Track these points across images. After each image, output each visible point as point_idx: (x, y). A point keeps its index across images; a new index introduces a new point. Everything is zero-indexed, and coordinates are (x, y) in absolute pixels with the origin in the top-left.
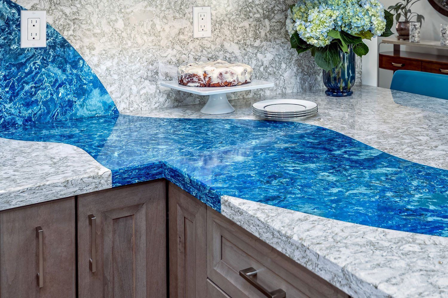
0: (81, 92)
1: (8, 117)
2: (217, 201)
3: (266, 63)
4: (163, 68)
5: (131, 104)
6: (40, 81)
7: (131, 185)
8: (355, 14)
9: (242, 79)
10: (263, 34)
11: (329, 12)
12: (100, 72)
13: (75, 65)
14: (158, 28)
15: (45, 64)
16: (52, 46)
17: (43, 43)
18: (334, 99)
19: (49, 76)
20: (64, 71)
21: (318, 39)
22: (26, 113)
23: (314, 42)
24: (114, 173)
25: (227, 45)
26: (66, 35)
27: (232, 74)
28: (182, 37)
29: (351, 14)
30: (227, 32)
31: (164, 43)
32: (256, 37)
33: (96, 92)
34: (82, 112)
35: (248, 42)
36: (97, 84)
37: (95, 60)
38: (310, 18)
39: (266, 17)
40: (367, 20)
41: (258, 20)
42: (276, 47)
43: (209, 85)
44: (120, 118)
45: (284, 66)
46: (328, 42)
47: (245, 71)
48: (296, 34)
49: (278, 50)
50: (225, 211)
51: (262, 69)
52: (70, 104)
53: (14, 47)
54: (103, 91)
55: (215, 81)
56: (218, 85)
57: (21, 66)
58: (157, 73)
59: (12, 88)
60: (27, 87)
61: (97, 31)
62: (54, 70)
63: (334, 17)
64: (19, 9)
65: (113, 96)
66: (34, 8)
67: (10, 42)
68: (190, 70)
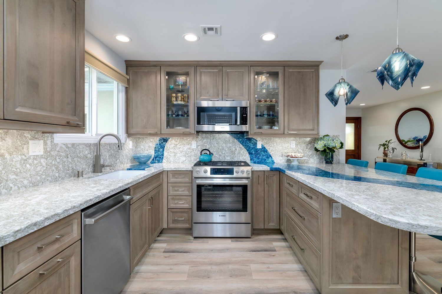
0: (268, 158)
1: (255, 161)
2: (285, 172)
3: (309, 155)
4: (284, 154)
5: (277, 161)
6: (260, 155)
7: (273, 171)
8: (331, 142)
9: (300, 157)
10: (309, 147)
11: (323, 142)
12: (271, 154)
13: (266, 152)
14: (283, 145)
15: (261, 151)
16: (262, 148)
17: (261, 147)
18: (328, 165)
19: (262, 154)
20: (264, 153)
21: (320, 148)
22: (258, 161)
23: (319, 149)
24: (270, 168)
25: (299, 150)
26: (265, 146)
27: (297, 155)
28: (288, 147)
29: (329, 143)
30: (299, 147)
31: (284, 149)
32: (307, 148)
33: (270, 158)
34: (267, 161)
35: (305, 149)
36: (270, 156)
37: (270, 151)
38: (318, 143)
39: (309, 144)
40: (334, 144)
41: (307, 144)
42: (312, 151)
43: (292, 157)
44: (275, 164)
45: (314, 156)
46: (323, 149)
47: (301, 155)
48: (316, 147)
49: (313, 152)
50: (286, 173)
51: (308, 156)
52: (266, 159)
53: (256, 148)
54: (272, 158)
55: (293, 156)
56: (294, 157)
57: (257, 151)
58: (283, 155)
59: (256, 155)
60: (258, 156)
61: (271, 145)
62: (263, 153)
63: (324, 143)
64: (257, 141)
65: (274, 159)
66: (259, 141)
67: (255, 147)
68: (288, 154)
